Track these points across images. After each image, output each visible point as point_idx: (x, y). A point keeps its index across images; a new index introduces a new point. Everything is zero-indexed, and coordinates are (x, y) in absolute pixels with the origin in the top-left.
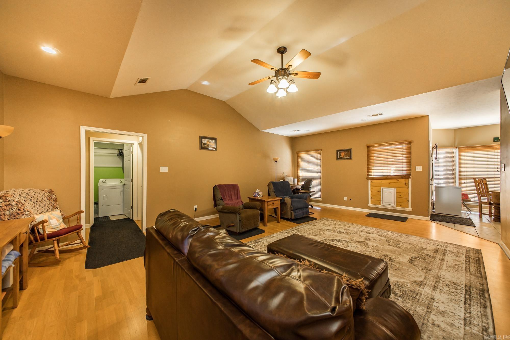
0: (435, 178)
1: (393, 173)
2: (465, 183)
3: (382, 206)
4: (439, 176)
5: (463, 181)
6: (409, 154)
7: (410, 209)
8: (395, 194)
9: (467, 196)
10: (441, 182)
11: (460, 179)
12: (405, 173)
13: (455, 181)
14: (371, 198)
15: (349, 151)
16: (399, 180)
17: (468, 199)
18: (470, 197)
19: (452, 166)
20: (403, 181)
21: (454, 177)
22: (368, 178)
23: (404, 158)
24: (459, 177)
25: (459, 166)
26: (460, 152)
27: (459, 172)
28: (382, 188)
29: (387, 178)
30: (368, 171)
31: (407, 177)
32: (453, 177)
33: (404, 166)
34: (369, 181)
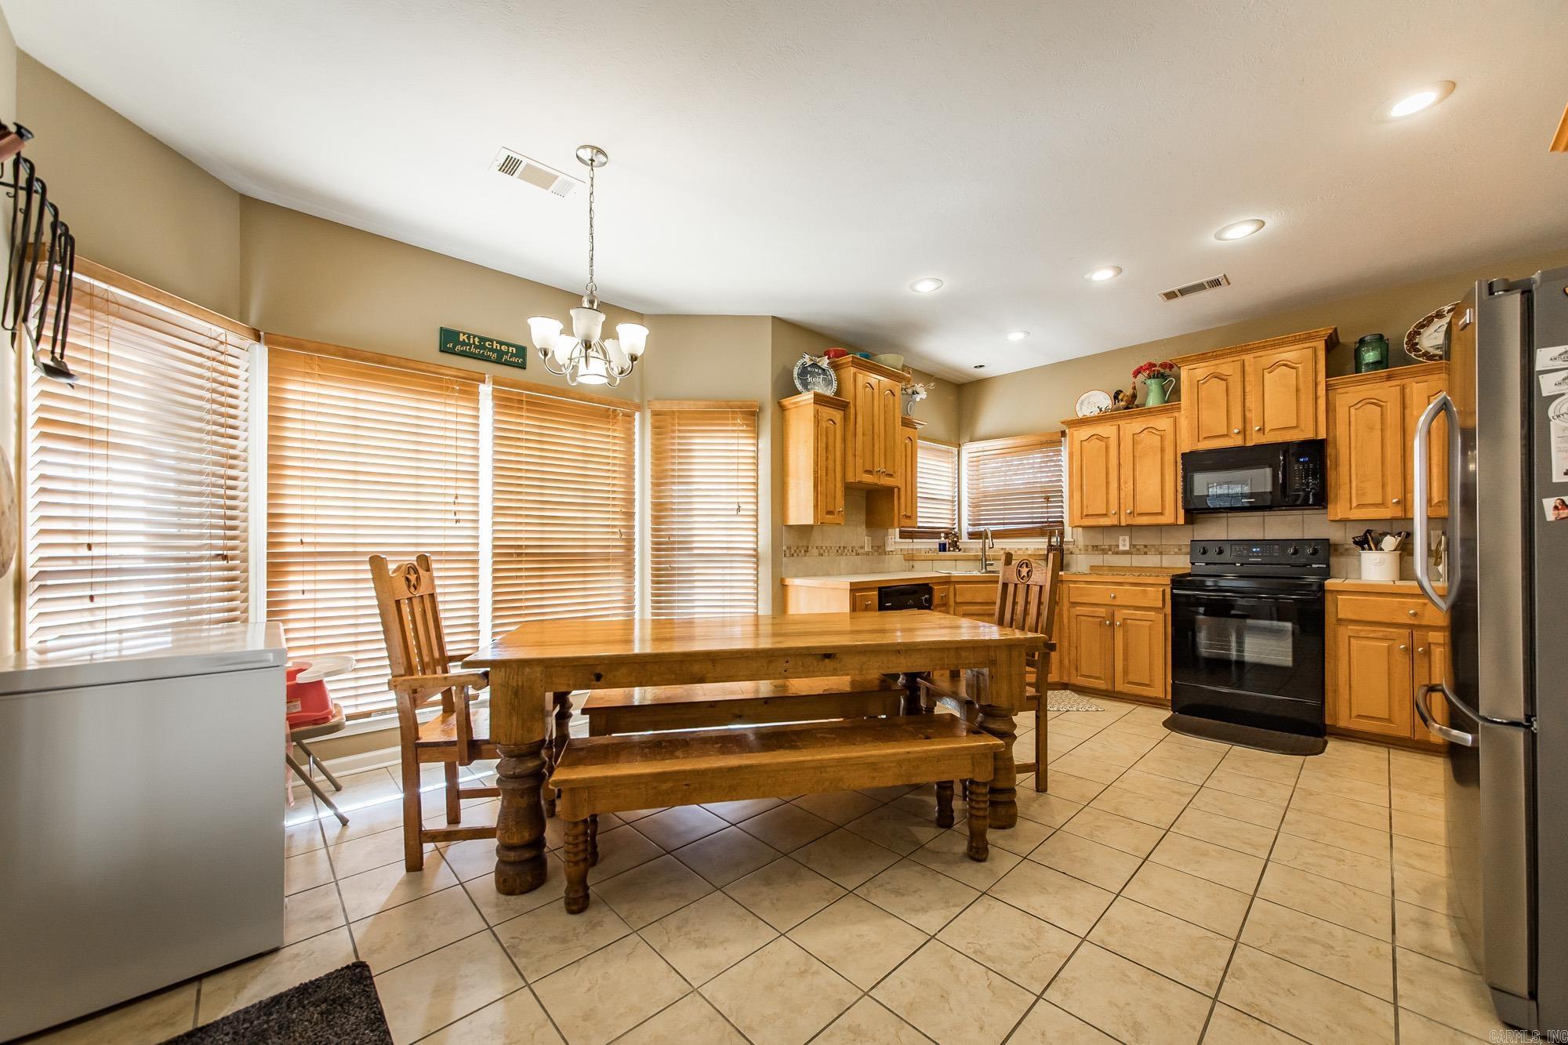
0: (42, 574)
2: (307, 596)
4: (95, 552)
5: (295, 584)
9: (323, 702)
10: (111, 602)
11: (276, 568)
13: (246, 590)
17: (326, 719)
18: (342, 698)
19: (221, 471)
21: (233, 558)
24: (270, 555)
25: (270, 476)
26: (276, 374)
27: (274, 519)
32: (225, 558)
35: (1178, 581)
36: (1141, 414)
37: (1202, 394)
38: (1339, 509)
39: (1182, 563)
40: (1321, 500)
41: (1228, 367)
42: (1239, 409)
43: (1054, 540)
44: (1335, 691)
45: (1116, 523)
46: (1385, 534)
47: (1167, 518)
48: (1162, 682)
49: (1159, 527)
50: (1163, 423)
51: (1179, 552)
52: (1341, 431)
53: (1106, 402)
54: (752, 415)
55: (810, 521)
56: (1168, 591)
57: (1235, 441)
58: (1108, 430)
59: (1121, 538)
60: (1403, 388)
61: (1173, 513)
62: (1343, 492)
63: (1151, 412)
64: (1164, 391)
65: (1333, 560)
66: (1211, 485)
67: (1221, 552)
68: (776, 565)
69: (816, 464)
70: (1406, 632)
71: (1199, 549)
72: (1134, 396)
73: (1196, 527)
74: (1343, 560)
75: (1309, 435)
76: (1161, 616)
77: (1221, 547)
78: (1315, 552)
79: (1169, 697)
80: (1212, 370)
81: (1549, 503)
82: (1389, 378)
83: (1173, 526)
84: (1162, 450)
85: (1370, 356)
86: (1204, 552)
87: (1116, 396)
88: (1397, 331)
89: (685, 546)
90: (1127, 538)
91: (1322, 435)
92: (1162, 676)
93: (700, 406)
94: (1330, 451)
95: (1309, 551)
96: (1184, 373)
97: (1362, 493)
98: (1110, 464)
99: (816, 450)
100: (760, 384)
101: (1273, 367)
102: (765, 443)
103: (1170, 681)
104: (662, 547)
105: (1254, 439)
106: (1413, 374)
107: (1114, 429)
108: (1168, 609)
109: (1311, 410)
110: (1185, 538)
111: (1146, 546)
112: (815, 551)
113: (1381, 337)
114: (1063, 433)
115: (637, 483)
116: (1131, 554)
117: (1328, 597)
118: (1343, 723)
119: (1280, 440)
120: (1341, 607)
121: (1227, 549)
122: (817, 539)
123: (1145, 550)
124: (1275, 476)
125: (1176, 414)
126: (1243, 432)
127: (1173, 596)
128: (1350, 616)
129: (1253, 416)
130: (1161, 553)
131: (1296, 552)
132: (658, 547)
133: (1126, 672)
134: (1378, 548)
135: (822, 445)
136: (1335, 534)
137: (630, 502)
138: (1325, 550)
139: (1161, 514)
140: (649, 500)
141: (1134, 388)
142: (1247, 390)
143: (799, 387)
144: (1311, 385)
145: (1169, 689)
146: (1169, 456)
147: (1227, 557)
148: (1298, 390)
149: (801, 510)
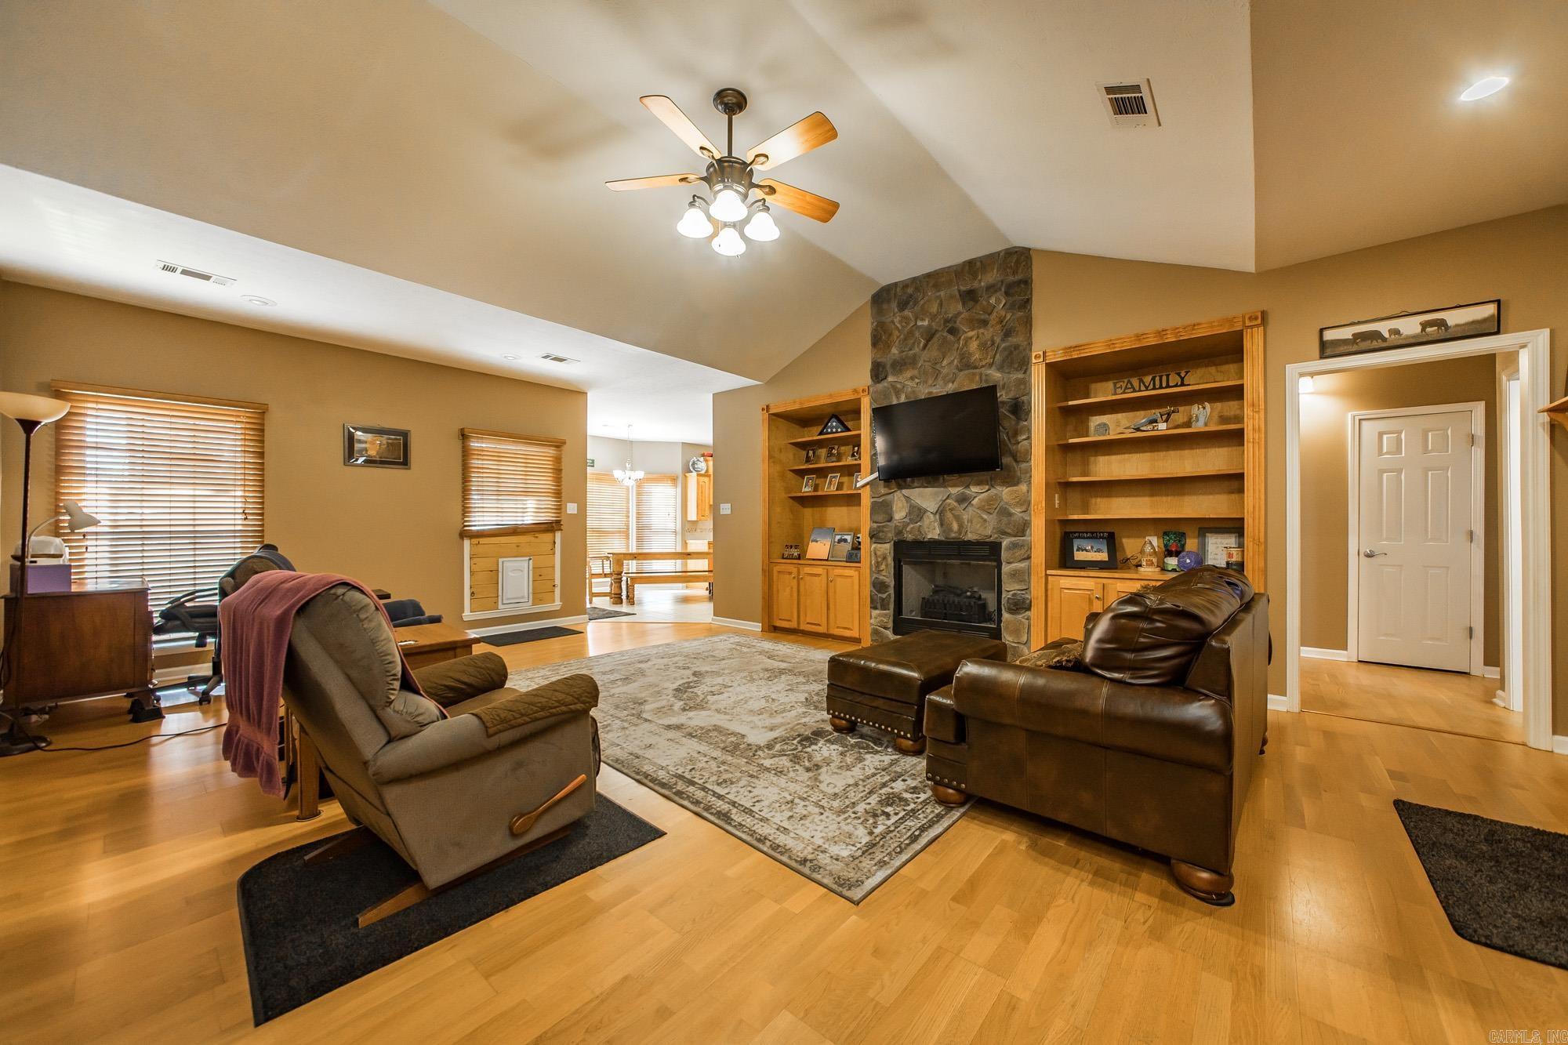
1: (531, 518)
3: (503, 610)
6: (558, 472)
7: (557, 604)
8: (531, 572)
12: (547, 517)
14: (472, 594)
15: (400, 439)
16: (537, 537)
20: (547, 537)
22: (464, 534)
23: (546, 482)
28: (501, 560)
29: (515, 531)
30: (465, 511)
31: (552, 527)
33: (549, 502)
34: (467, 543)
54: (674, 480)
55: (695, 519)
68: (683, 535)
69: (698, 498)
89: (648, 527)
93: (655, 476)
99: (698, 493)
100: (678, 468)
102: (679, 489)
104: (640, 529)
112: (699, 530)
115: (630, 505)
122: (700, 525)
132: (638, 529)
135: (700, 491)
137: (628, 512)
140: (635, 511)
143: (692, 469)
149: (692, 516)
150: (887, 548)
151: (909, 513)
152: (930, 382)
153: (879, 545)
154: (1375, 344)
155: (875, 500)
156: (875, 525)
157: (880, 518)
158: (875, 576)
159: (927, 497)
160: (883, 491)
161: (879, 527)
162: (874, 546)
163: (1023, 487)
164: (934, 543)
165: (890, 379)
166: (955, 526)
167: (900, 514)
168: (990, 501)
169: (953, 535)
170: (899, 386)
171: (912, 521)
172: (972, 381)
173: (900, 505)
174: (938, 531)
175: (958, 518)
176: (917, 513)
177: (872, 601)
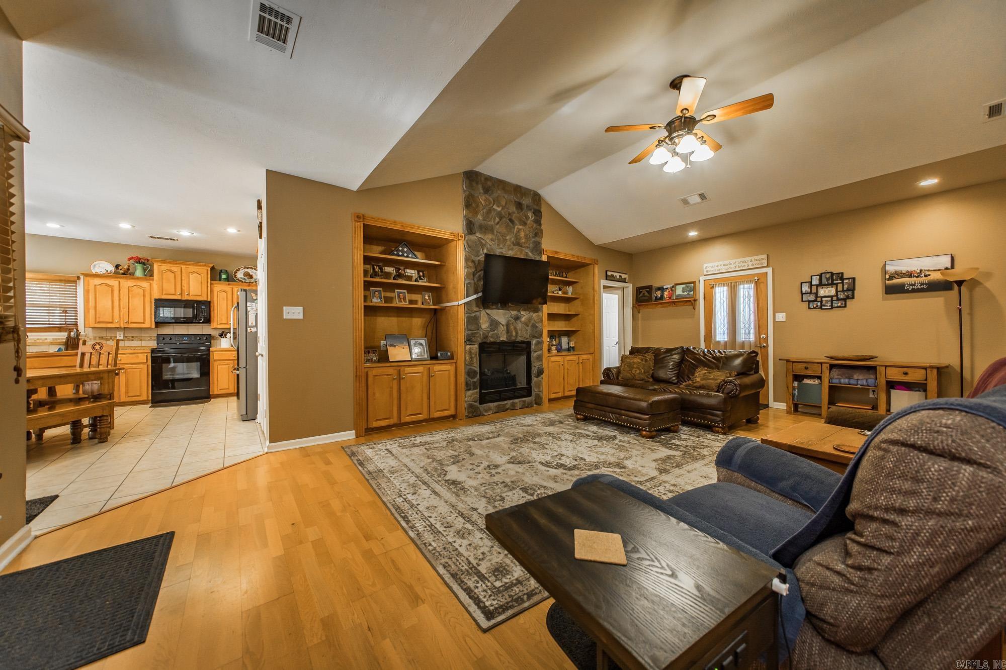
35: (153, 351)
36: (133, 278)
37: (164, 277)
38: (214, 324)
39: (153, 344)
40: (208, 321)
41: (175, 268)
42: (180, 286)
43: (72, 334)
44: (213, 383)
45: (118, 326)
46: (227, 333)
47: (147, 325)
48: (146, 393)
49: (141, 329)
50: (145, 284)
51: (151, 339)
52: (215, 299)
53: (111, 268)
56: (149, 355)
57: (179, 297)
58: (114, 282)
59: (118, 333)
60: (232, 289)
61: (149, 322)
62: (216, 319)
63: (138, 278)
64: (145, 270)
65: (212, 341)
66: (166, 313)
67: (171, 339)
70: (232, 362)
71: (161, 338)
72: (128, 269)
73: (159, 329)
74: (215, 341)
75: (205, 299)
76: (146, 366)
77: (171, 337)
78: (207, 338)
79: (150, 398)
80: (169, 268)
81: (249, 329)
82: (229, 285)
83: (150, 328)
84: (144, 296)
85: (224, 276)
86: (164, 339)
87: (117, 266)
88: (231, 269)
90: (122, 333)
91: (209, 300)
92: (146, 391)
94: (211, 305)
95: (205, 338)
96: (155, 266)
97: (221, 320)
98: (114, 299)
101: (193, 273)
103: (150, 391)
105: (185, 298)
106: (236, 285)
107: (117, 282)
108: (150, 362)
109: (206, 290)
110: (154, 334)
111: (133, 337)
113: (227, 271)
114: (79, 278)
116: (124, 340)
117: (211, 353)
118: (216, 393)
119: (195, 299)
120: (215, 356)
121: (173, 338)
123: (133, 338)
124: (193, 312)
125: (151, 282)
126: (181, 294)
127: (152, 357)
128: (217, 359)
129: (185, 288)
130: (141, 340)
131: (200, 339)
133: (127, 392)
134: (226, 337)
136: (213, 333)
138: (209, 338)
139: (144, 323)
141: (129, 266)
142: (183, 278)
144: (206, 282)
145: (150, 396)
146: (148, 299)
147: (173, 341)
148: (201, 283)
150: (476, 347)
151: (491, 325)
152: (501, 246)
153: (472, 346)
154: (612, 279)
155: (469, 315)
156: (470, 332)
157: (472, 327)
158: (468, 367)
159: (501, 316)
160: (475, 309)
161: (472, 334)
162: (468, 347)
163: (540, 313)
164: (503, 343)
165: (478, 235)
166: (514, 334)
167: (485, 325)
168: (530, 320)
169: (513, 338)
170: (483, 242)
171: (492, 330)
172: (521, 253)
173: (485, 319)
174: (505, 336)
175: (515, 328)
176: (494, 324)
177: (467, 384)
